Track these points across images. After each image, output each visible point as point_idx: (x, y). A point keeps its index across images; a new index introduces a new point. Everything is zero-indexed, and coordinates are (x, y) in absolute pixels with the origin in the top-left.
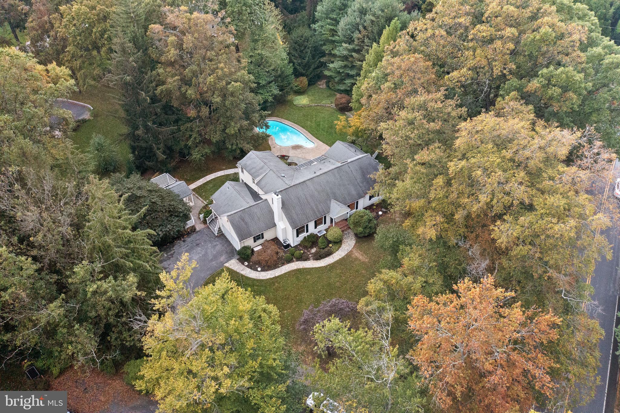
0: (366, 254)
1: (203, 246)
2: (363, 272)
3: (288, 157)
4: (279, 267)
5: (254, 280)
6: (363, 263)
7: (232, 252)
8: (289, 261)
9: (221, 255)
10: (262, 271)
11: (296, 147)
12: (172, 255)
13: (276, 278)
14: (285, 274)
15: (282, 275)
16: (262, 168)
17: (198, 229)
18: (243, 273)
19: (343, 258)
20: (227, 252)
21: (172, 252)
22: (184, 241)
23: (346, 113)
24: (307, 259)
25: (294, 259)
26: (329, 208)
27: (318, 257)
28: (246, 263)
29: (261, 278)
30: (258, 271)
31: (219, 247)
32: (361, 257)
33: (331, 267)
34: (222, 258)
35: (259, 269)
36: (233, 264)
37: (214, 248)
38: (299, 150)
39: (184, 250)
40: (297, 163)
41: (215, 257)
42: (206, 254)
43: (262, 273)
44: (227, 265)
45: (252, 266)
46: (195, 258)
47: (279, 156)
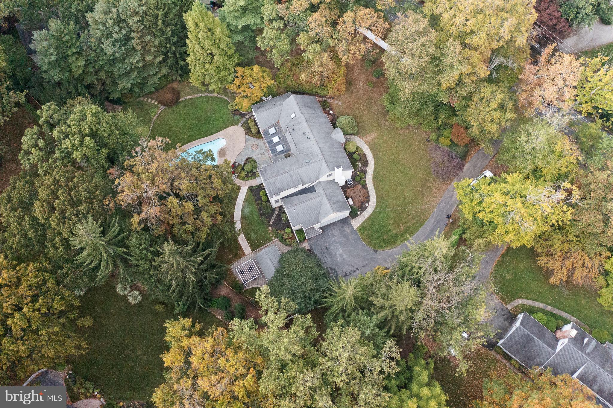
0: (370, 132)
1: (329, 245)
2: (385, 139)
4: (368, 191)
5: (375, 209)
6: (377, 137)
7: (344, 221)
9: (344, 231)
10: (368, 203)
11: (222, 153)
12: (332, 269)
13: (377, 195)
14: (375, 188)
15: (376, 191)
17: (309, 247)
18: (366, 217)
20: (342, 227)
21: (329, 269)
25: (364, 179)
26: (337, 140)
27: (366, 164)
28: (359, 213)
29: (375, 205)
31: (334, 232)
32: (372, 137)
33: (376, 157)
34: (348, 230)
35: (367, 205)
36: (356, 223)
37: (336, 235)
38: (227, 152)
39: (329, 259)
40: (247, 157)
41: (345, 235)
42: (340, 243)
43: (370, 203)
44: (355, 228)
45: (363, 209)
46: (341, 251)
47: (233, 170)
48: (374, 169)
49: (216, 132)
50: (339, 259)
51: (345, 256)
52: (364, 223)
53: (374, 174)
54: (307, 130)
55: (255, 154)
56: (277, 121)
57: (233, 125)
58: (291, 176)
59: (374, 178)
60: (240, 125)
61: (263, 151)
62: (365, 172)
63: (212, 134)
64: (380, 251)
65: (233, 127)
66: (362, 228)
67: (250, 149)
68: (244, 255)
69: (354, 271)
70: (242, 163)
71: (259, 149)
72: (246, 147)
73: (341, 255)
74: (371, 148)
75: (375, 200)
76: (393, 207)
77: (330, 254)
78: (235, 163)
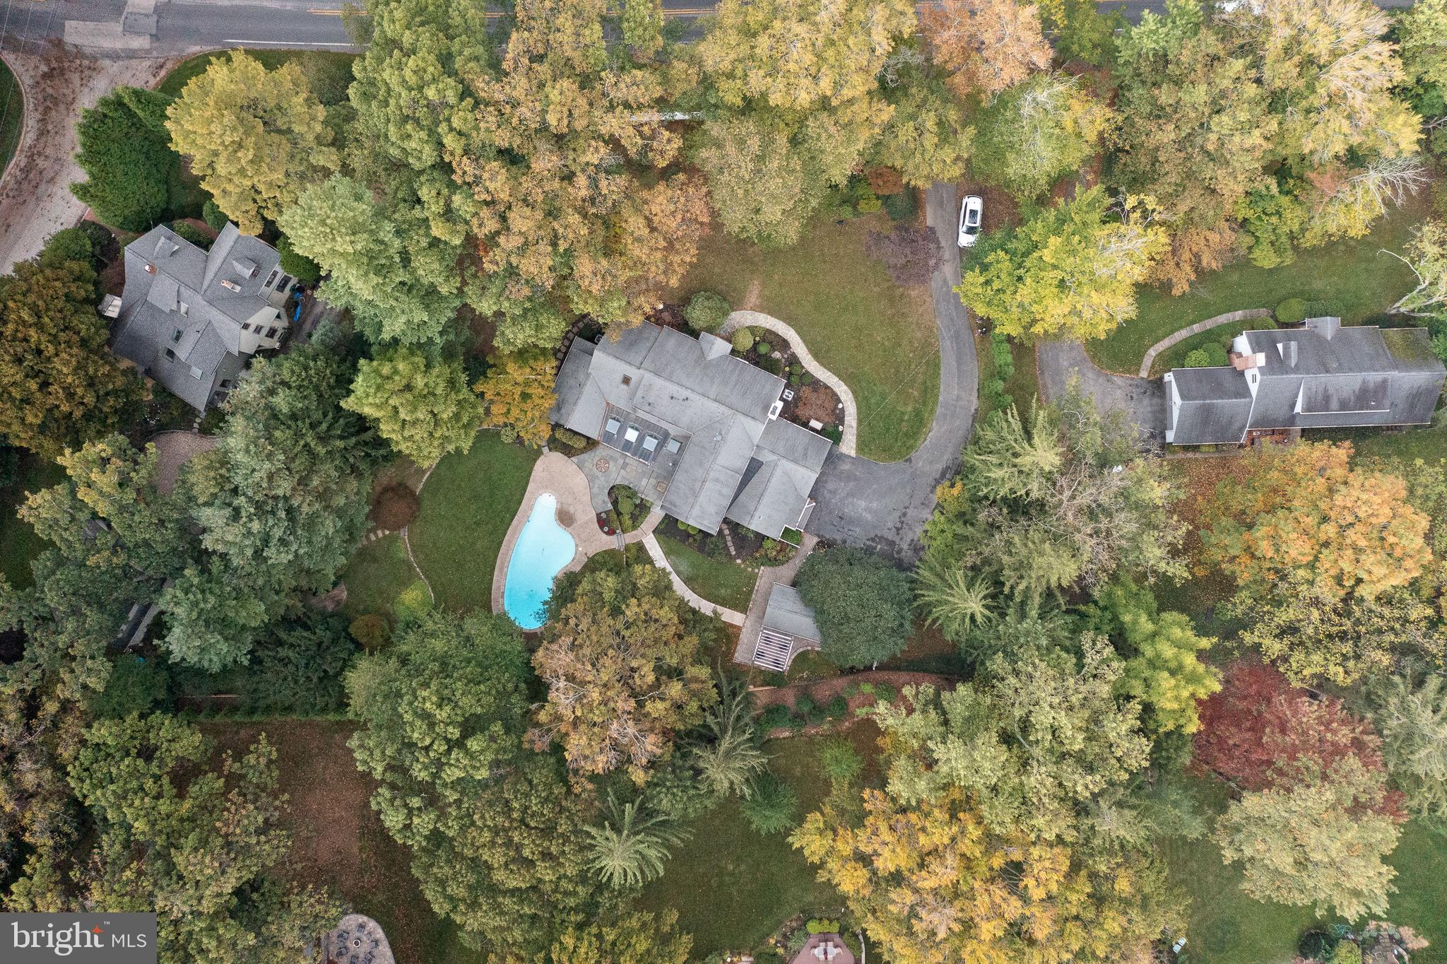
0: (746, 287)
1: (840, 510)
2: (776, 277)
4: (824, 384)
5: (857, 402)
6: (764, 285)
7: (831, 460)
9: (842, 472)
10: (840, 402)
11: (565, 518)
12: (873, 540)
13: (840, 377)
14: (830, 371)
15: (834, 374)
17: (816, 540)
18: (854, 424)
19: (768, 313)
20: (835, 468)
21: (869, 543)
22: (844, 542)
23: (417, 494)
24: (793, 355)
25: (804, 371)
27: (784, 344)
28: (841, 428)
29: (851, 395)
30: (843, 407)
31: (830, 486)
32: (756, 292)
33: (789, 320)
34: (846, 467)
35: (840, 406)
36: (849, 446)
37: (838, 490)
38: (572, 510)
39: (858, 530)
40: (606, 491)
41: (849, 477)
42: (851, 494)
43: (842, 399)
44: (853, 454)
45: (840, 417)
46: (862, 504)
47: (606, 529)
48: (804, 341)
49: (523, 495)
50: (869, 517)
51: (875, 505)
52: (859, 436)
53: (810, 350)
54: (673, 389)
55: (614, 475)
56: (604, 404)
57: (535, 460)
58: (717, 480)
59: (816, 356)
60: (545, 450)
61: (621, 461)
62: (794, 360)
63: (520, 503)
64: (913, 454)
65: (539, 462)
66: (862, 445)
67: (599, 474)
68: (739, 628)
69: (904, 515)
70: (610, 506)
71: (612, 463)
72: (591, 479)
73: (868, 509)
74: (771, 313)
75: (845, 387)
76: (878, 374)
77: (851, 521)
78: (598, 515)
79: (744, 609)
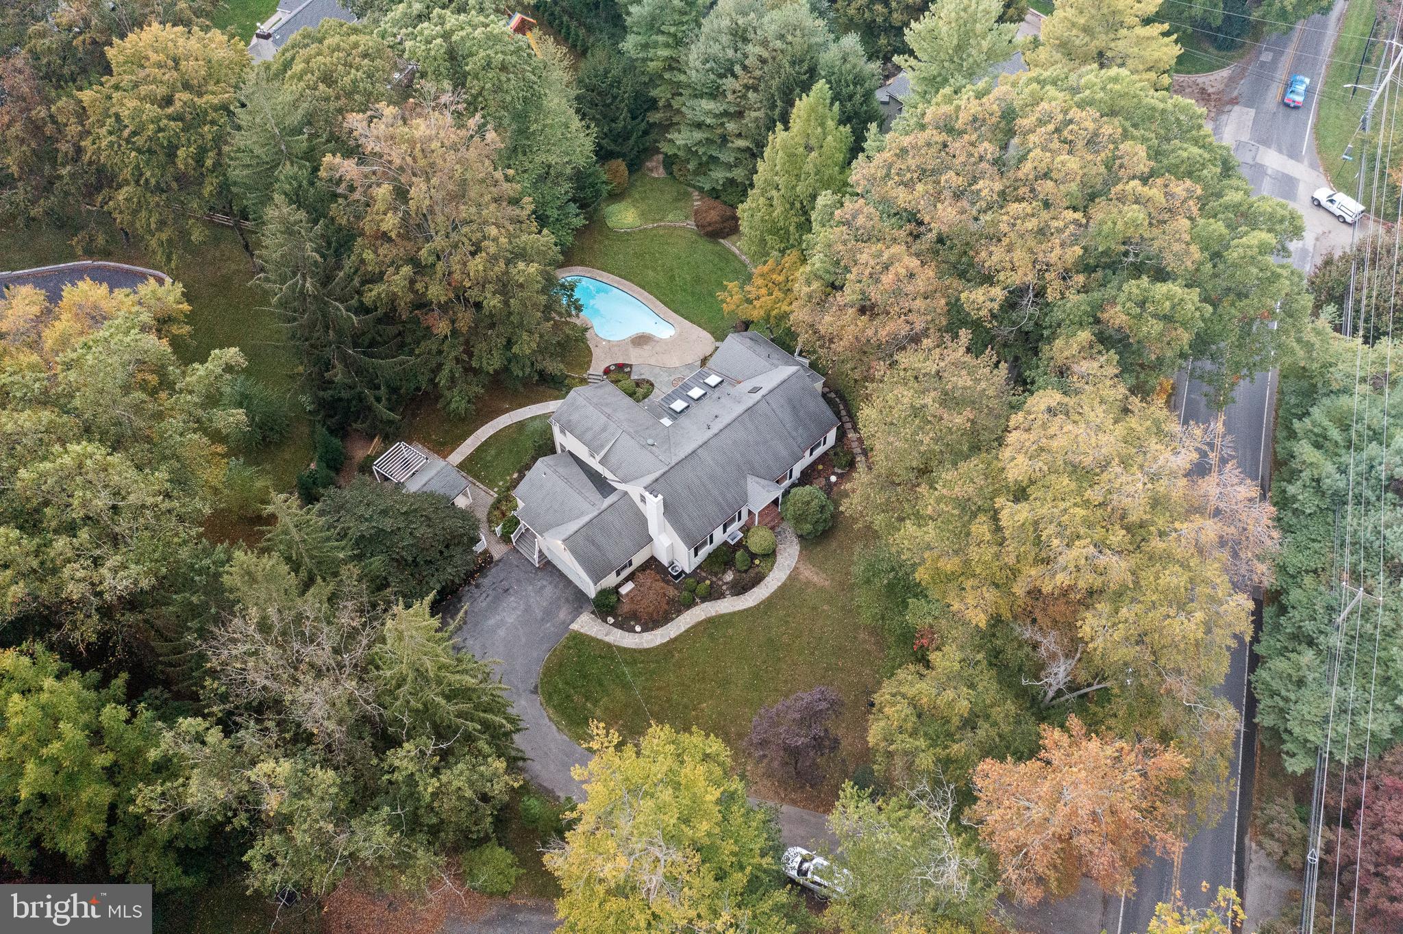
0: (825, 571)
1: (516, 592)
2: (825, 607)
3: (631, 366)
4: (673, 619)
5: (635, 650)
6: (822, 589)
7: (579, 598)
8: (690, 605)
9: (559, 608)
10: (643, 631)
11: (641, 340)
13: (672, 641)
14: (687, 631)
15: (681, 635)
16: (604, 429)
17: (496, 557)
18: (609, 639)
19: (784, 584)
20: (567, 600)
22: (477, 586)
23: (722, 241)
24: (721, 596)
25: (698, 600)
26: (746, 494)
27: (740, 588)
28: (611, 620)
29: (646, 646)
30: (635, 632)
31: (549, 591)
32: (816, 579)
33: (768, 605)
34: (563, 614)
35: (638, 628)
36: (587, 624)
37: (541, 595)
38: (647, 347)
39: (484, 604)
40: (652, 379)
41: (549, 614)
42: (528, 609)
43: (645, 635)
44: (575, 626)
45: (624, 624)
46: (511, 619)
47: (612, 368)
48: (734, 613)
49: (682, 315)
50: (491, 622)
51: (502, 632)
52: (592, 639)
53: (722, 616)
54: (725, 420)
55: (665, 389)
57: (712, 333)
59: (710, 622)
62: (713, 594)
63: (675, 311)
64: (539, 698)
65: (709, 335)
66: (580, 640)
67: (672, 378)
68: (445, 457)
70: (634, 377)
72: (670, 371)
73: (502, 622)
74: (782, 591)
75: (658, 641)
76: (660, 689)
77: (497, 599)
79: (461, 466)
